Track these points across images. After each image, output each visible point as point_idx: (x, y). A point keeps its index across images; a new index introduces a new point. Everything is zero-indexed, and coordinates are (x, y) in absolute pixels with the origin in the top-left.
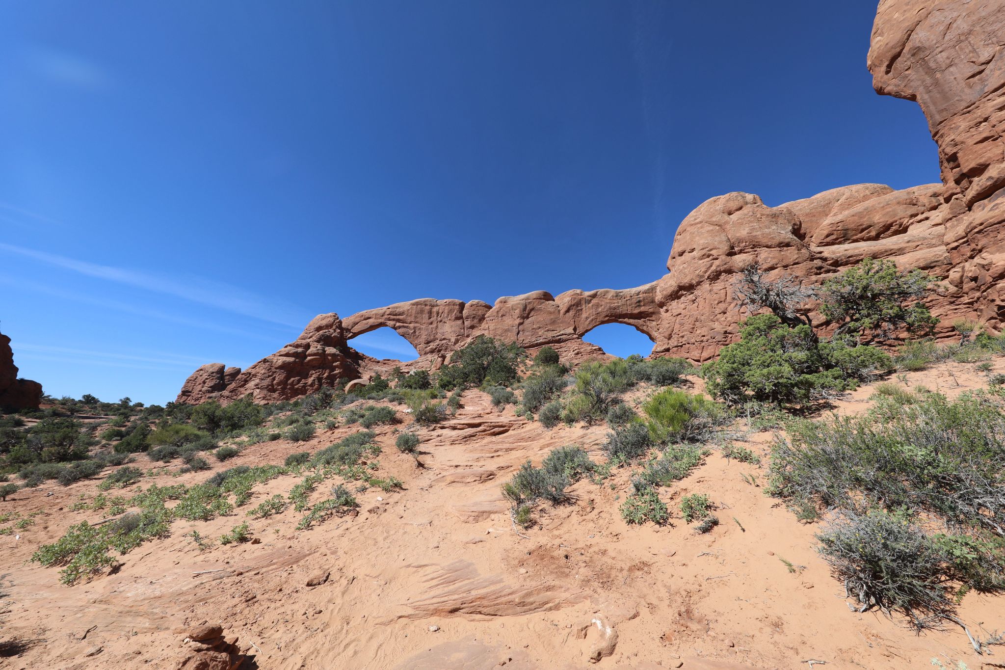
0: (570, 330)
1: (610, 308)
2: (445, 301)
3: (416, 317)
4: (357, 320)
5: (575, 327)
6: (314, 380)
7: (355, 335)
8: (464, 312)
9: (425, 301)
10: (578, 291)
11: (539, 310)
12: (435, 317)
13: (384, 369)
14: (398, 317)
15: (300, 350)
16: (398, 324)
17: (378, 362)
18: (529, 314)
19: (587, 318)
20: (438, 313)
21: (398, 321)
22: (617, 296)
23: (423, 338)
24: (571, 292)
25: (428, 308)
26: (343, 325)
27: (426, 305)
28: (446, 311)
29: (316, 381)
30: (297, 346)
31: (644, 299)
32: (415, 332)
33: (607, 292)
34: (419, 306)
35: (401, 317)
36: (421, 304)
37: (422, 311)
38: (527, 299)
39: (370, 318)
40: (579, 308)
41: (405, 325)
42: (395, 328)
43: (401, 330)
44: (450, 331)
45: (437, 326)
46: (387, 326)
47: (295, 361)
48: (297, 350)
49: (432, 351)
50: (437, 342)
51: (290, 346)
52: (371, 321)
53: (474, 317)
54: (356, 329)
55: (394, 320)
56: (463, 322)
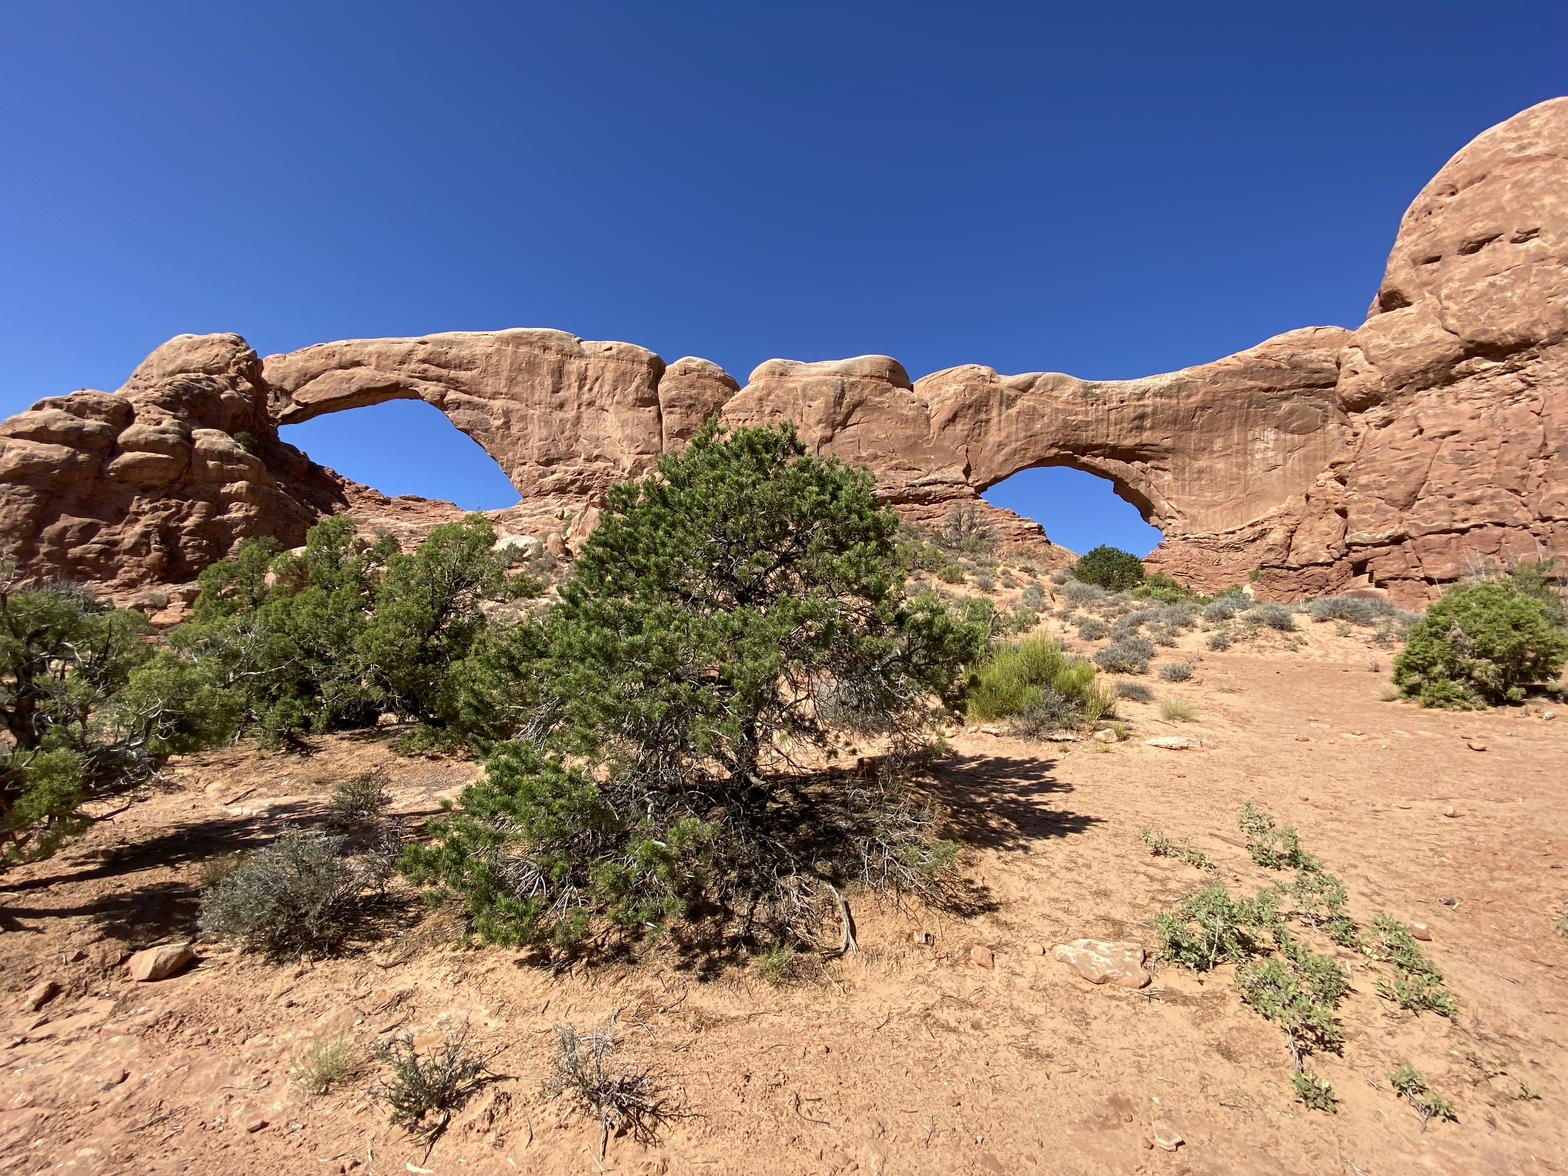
0: (956, 472)
1: (1066, 425)
2: (607, 344)
3: (512, 381)
4: (315, 364)
5: (968, 465)
6: (146, 535)
7: (306, 412)
8: (662, 386)
9: (543, 337)
10: (985, 370)
11: (877, 408)
12: (574, 389)
13: (405, 525)
14: (453, 373)
15: (92, 423)
16: (452, 395)
17: (387, 502)
18: (849, 415)
19: (1000, 445)
20: (582, 379)
21: (455, 384)
22: (1085, 395)
23: (534, 446)
24: (963, 371)
25: (552, 357)
26: (264, 375)
27: (545, 349)
28: (609, 376)
29: (155, 538)
30: (81, 410)
31: (1154, 413)
32: (507, 425)
33: (1062, 381)
34: (523, 349)
35: (463, 375)
36: (531, 344)
37: (532, 367)
38: (847, 373)
39: (358, 364)
40: (983, 416)
41: (476, 399)
42: (440, 404)
43: (463, 416)
44: (617, 434)
45: (578, 418)
46: (416, 396)
47: (71, 459)
48: (77, 422)
49: (561, 489)
50: (580, 464)
51: (55, 405)
52: (363, 376)
53: (690, 406)
54: (310, 393)
55: (439, 379)
56: (660, 416)
